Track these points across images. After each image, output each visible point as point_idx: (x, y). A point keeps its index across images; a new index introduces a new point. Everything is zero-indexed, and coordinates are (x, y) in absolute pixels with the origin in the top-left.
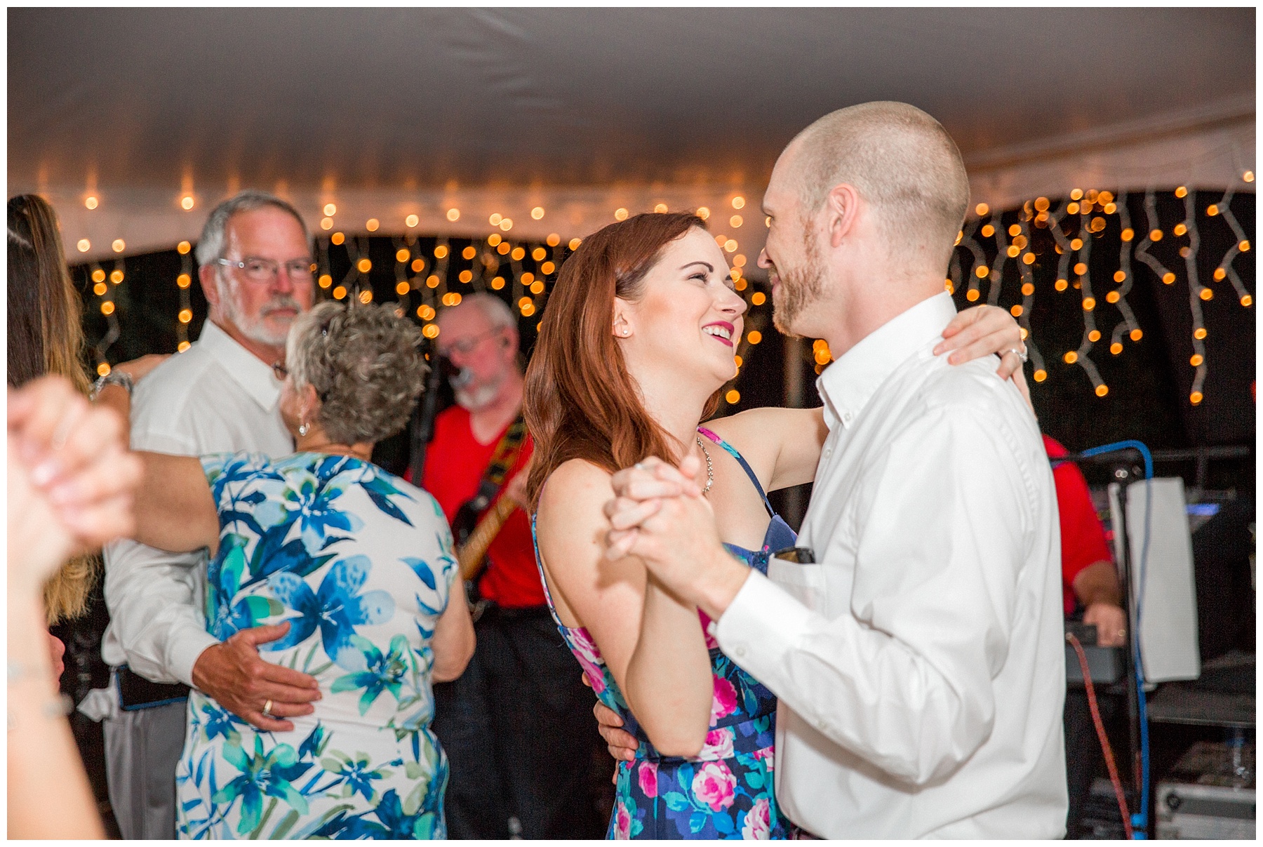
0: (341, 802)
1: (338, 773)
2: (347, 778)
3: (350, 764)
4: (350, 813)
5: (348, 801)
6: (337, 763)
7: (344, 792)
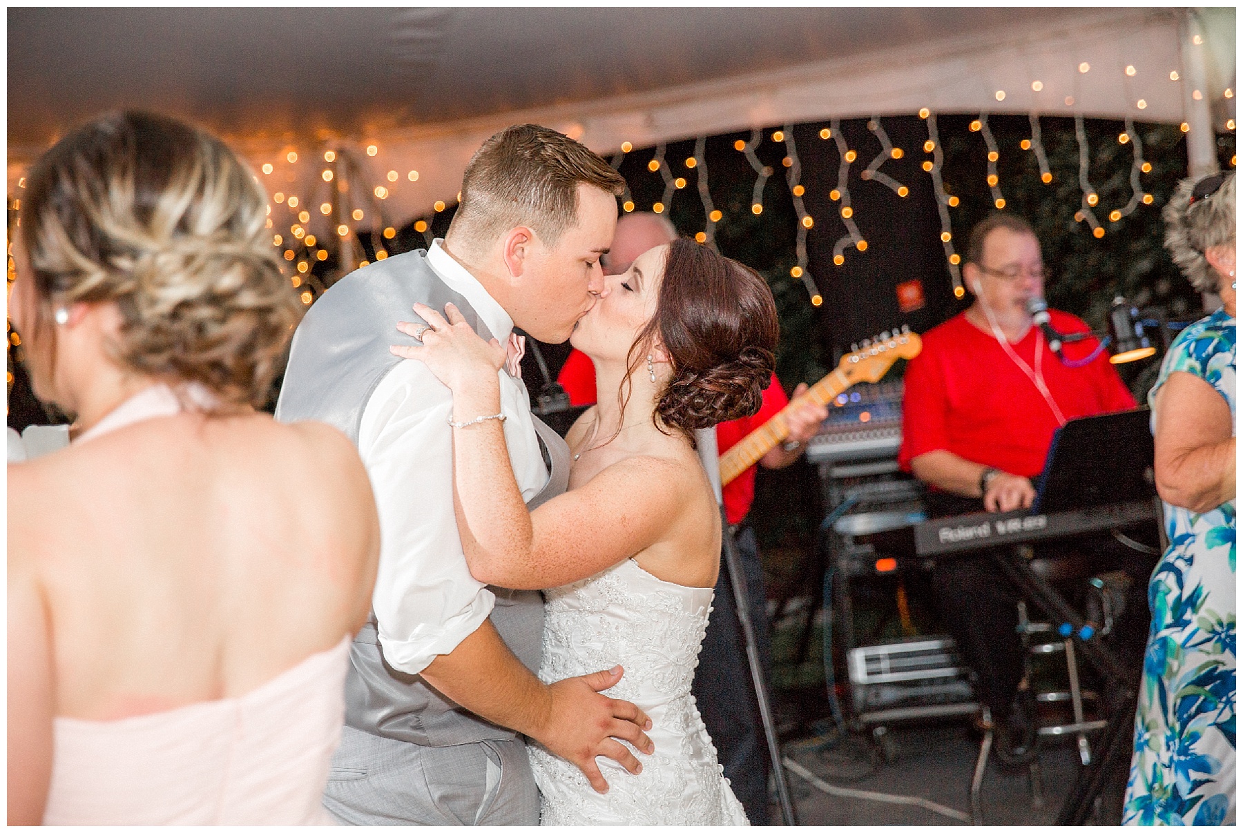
0: (1212, 658)
1: (1210, 632)
2: (1216, 638)
3: (1221, 624)
4: (1221, 669)
5: (1219, 657)
6: (1209, 622)
7: (1214, 647)
